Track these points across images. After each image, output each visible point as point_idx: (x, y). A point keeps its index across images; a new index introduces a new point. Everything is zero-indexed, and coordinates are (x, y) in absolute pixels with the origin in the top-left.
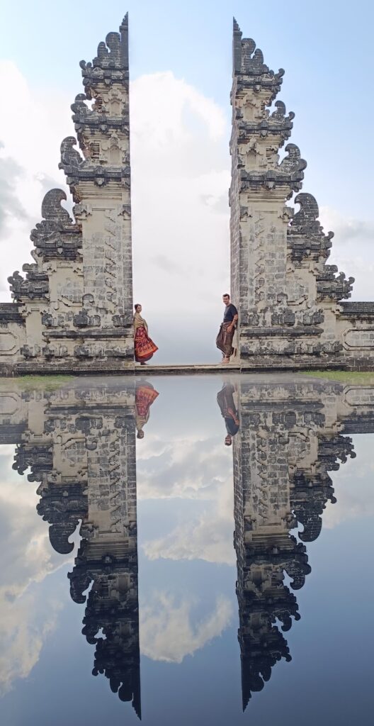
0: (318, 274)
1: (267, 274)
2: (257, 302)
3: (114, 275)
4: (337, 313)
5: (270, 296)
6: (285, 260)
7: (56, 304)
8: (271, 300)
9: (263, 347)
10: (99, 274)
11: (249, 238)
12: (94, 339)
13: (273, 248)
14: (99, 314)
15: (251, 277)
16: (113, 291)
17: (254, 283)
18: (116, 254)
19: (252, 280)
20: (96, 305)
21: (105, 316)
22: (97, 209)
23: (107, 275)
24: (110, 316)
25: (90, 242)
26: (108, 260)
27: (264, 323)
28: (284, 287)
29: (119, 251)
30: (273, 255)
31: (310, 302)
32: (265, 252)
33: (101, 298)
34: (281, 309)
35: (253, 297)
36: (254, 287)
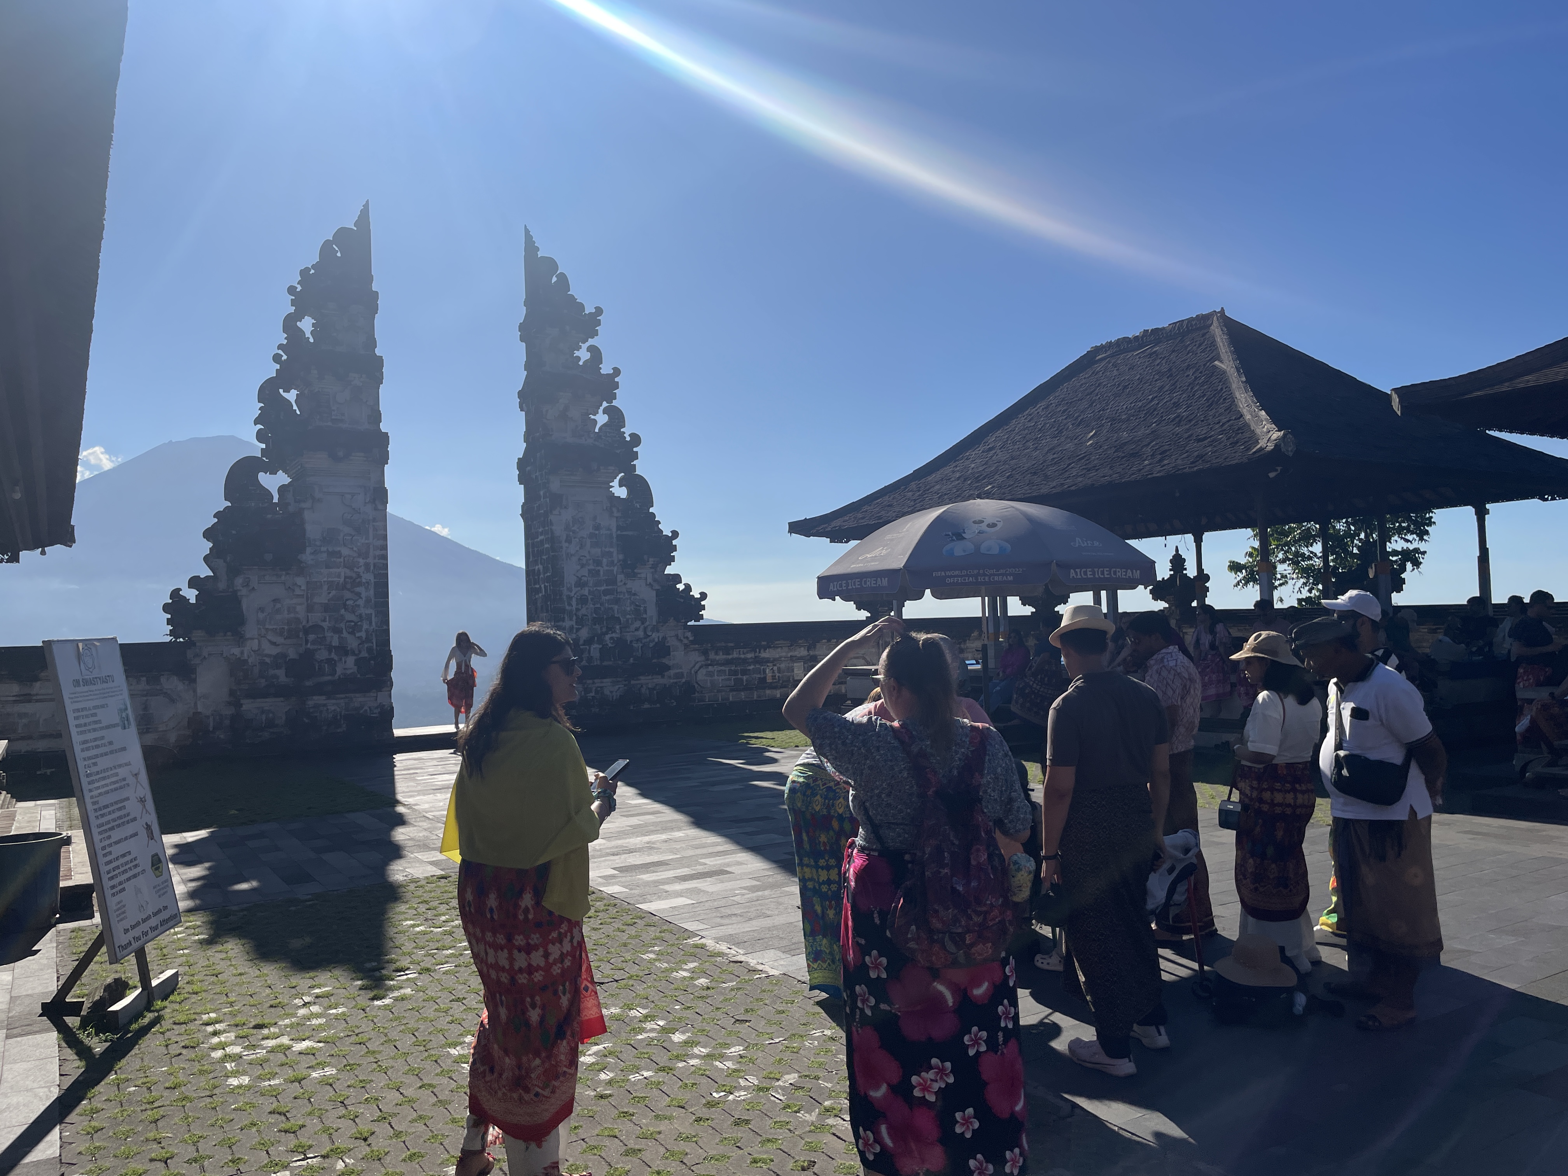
0: (657, 587)
1: (591, 589)
4: (686, 641)
5: (595, 621)
6: (615, 569)
7: (256, 641)
8: (597, 627)
10: (334, 592)
13: (597, 551)
15: (569, 593)
16: (356, 620)
17: (574, 602)
19: (570, 598)
20: (328, 643)
21: (344, 657)
24: (351, 659)
25: (318, 544)
26: (347, 571)
28: (616, 607)
29: (367, 557)
30: (598, 563)
31: (649, 628)
32: (588, 557)
33: (337, 631)
34: (611, 638)
36: (574, 608)
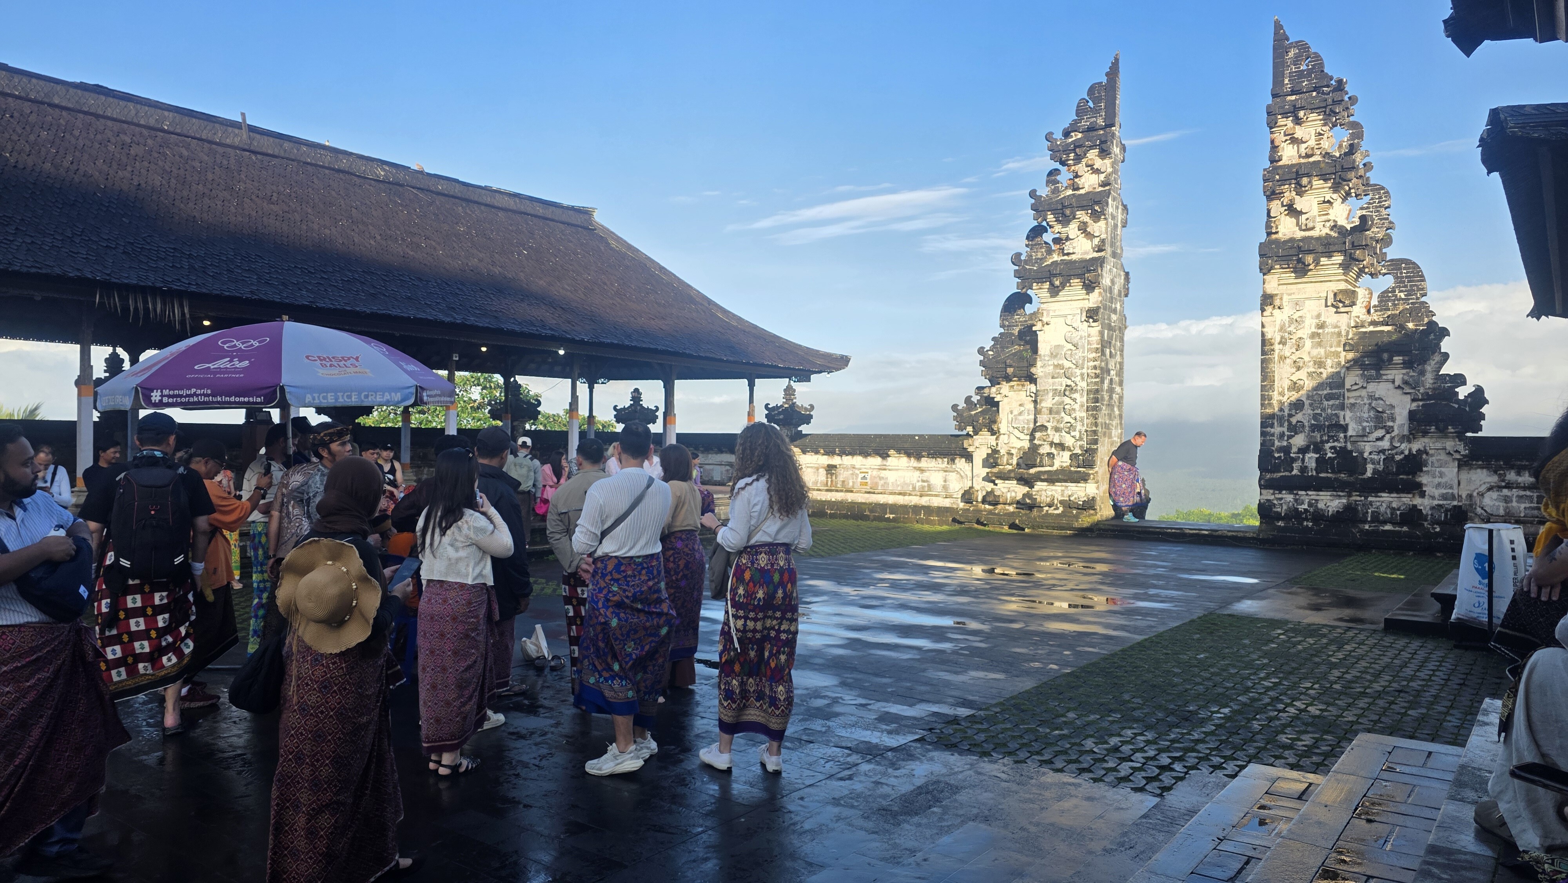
0: (1420, 390)
1: (1309, 394)
2: (1290, 437)
3: (1074, 400)
4: (1458, 456)
5: (1313, 428)
7: (1006, 437)
8: (1316, 434)
9: (1301, 508)
10: (1057, 398)
11: (1278, 339)
12: (1046, 484)
13: (1320, 353)
14: (1053, 450)
16: (1073, 421)
17: (1286, 407)
18: (1078, 372)
19: (1281, 403)
20: (1050, 440)
21: (1061, 453)
22: (1056, 316)
23: (1067, 400)
24: (1066, 455)
25: (1047, 358)
27: (1303, 469)
28: (1345, 414)
29: (1083, 368)
30: (1320, 365)
31: (1397, 439)
32: (1307, 359)
33: (1057, 430)
34: (1334, 448)
35: (1285, 429)
36: (1286, 413)
